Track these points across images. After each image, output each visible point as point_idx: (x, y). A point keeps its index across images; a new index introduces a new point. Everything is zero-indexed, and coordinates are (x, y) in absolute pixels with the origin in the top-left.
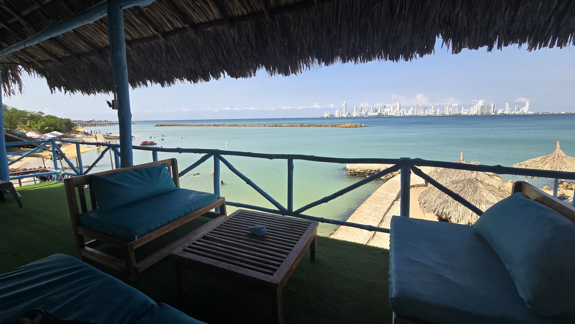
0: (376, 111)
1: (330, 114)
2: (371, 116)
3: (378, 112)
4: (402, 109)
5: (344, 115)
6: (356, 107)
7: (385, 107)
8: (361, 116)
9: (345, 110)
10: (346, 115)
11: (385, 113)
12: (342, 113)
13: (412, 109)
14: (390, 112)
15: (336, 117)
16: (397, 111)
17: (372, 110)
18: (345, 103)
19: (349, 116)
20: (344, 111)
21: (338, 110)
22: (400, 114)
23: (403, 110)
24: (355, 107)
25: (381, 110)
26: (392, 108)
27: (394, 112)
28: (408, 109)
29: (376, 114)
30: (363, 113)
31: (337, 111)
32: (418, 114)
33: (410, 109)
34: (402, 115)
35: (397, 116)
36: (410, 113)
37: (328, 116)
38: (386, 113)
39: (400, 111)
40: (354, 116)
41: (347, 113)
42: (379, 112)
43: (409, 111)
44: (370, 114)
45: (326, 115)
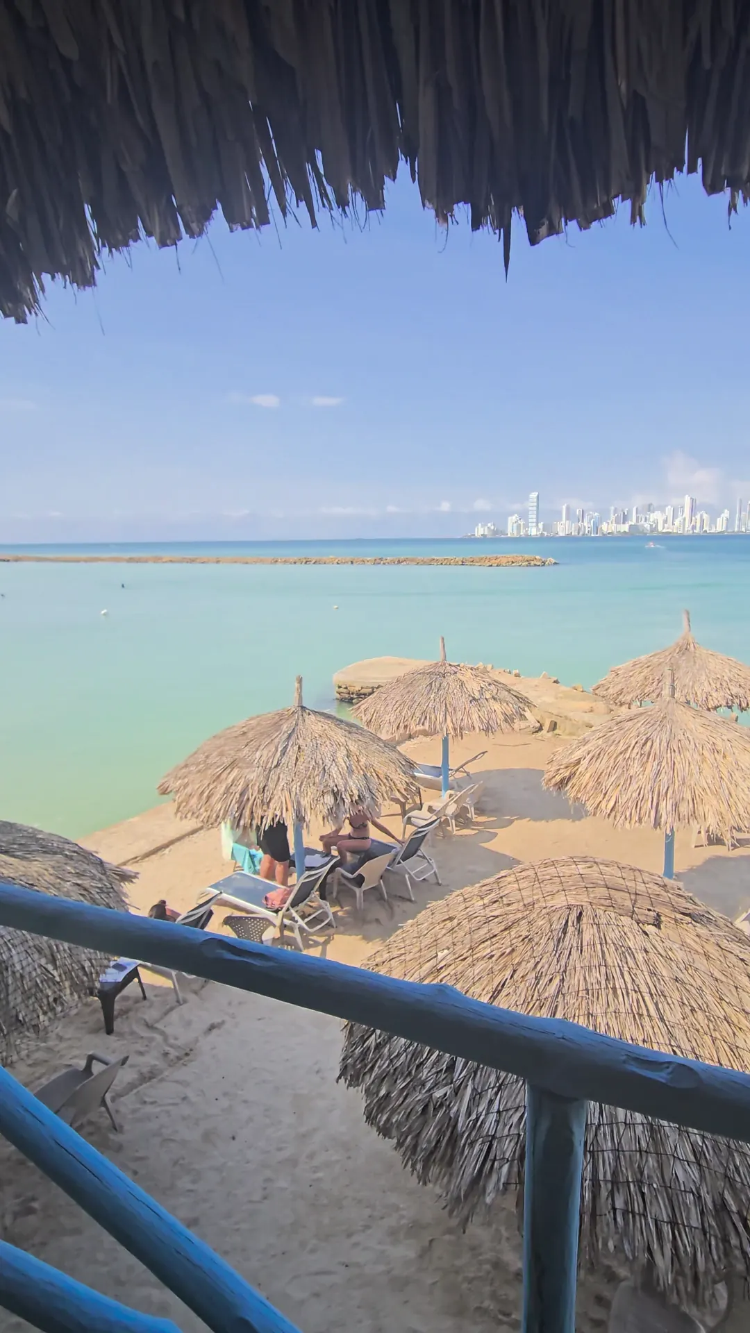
0: (625, 519)
1: (492, 528)
2: (609, 533)
3: (630, 523)
4: (698, 517)
5: (534, 532)
6: (568, 509)
7: (650, 508)
8: (581, 533)
9: (535, 516)
10: (538, 530)
11: (651, 525)
12: (526, 526)
13: (726, 514)
14: (665, 521)
15: (509, 535)
16: (685, 519)
17: (613, 517)
18: (534, 495)
19: (546, 533)
20: (532, 518)
21: (514, 517)
22: (694, 527)
23: (701, 516)
24: (564, 507)
25: (637, 518)
26: (669, 510)
27: (677, 522)
28: (715, 514)
29: (625, 528)
30: (587, 525)
31: (512, 519)
32: (743, 530)
33: (722, 515)
34: (697, 531)
35: (686, 533)
36: (720, 526)
37: (486, 533)
38: (654, 526)
39: (693, 518)
40: (561, 534)
41: (541, 525)
42: (633, 522)
43: (719, 521)
44: (605, 528)
45: (480, 531)
